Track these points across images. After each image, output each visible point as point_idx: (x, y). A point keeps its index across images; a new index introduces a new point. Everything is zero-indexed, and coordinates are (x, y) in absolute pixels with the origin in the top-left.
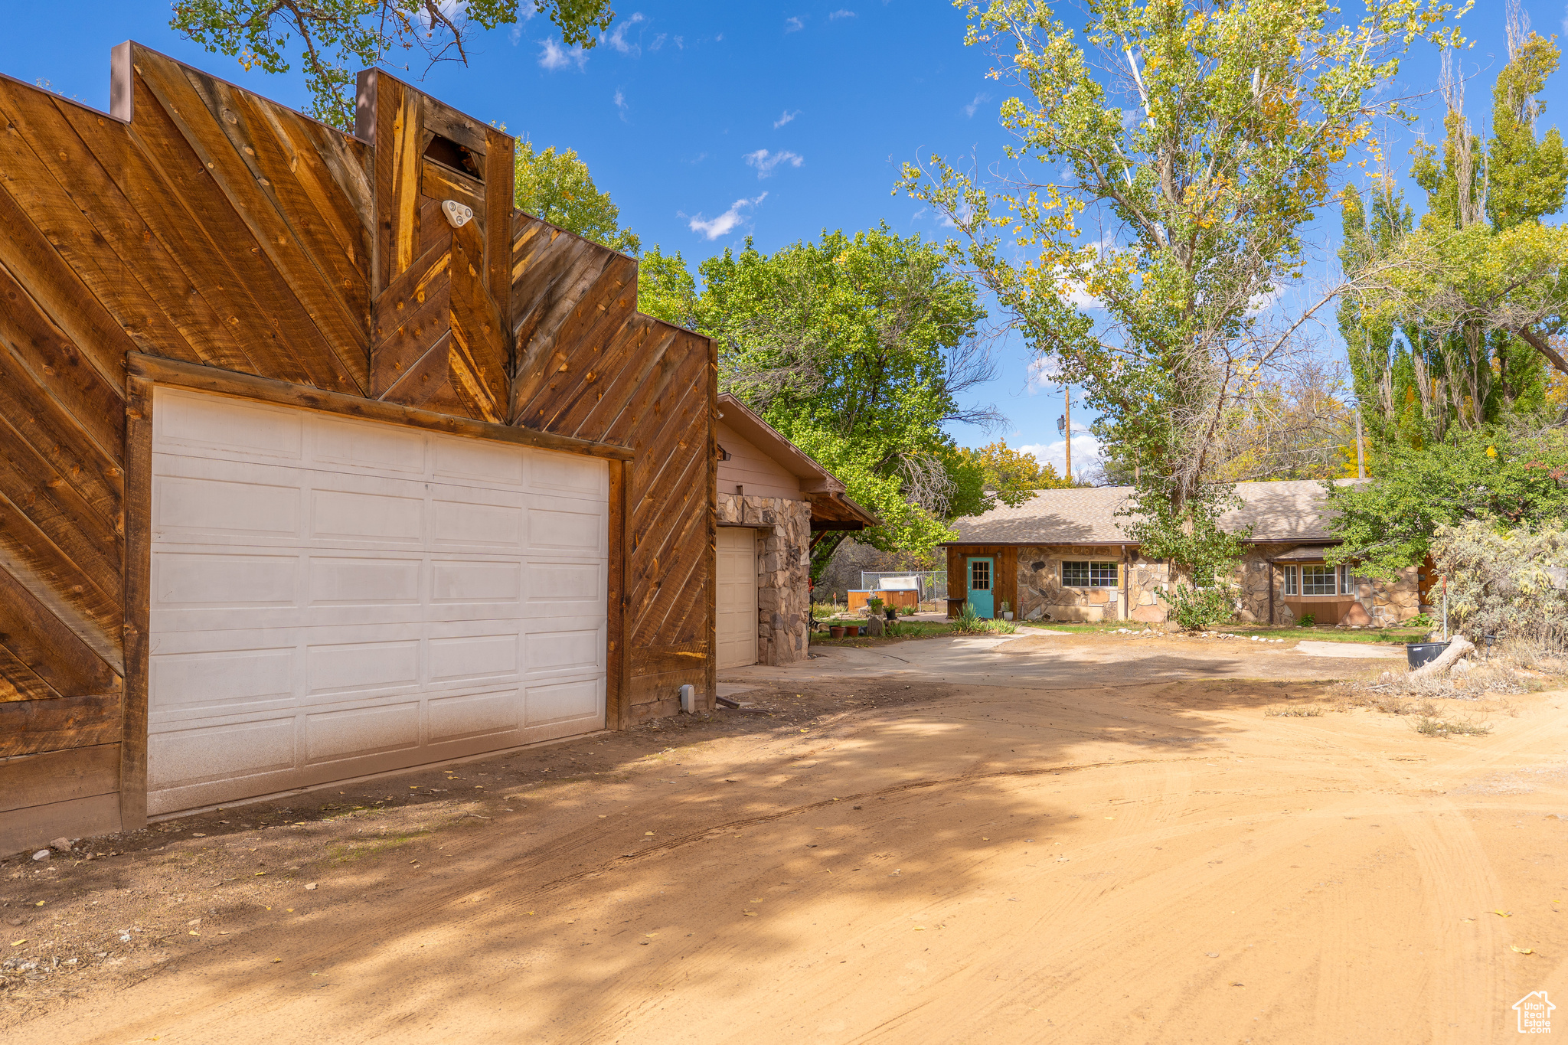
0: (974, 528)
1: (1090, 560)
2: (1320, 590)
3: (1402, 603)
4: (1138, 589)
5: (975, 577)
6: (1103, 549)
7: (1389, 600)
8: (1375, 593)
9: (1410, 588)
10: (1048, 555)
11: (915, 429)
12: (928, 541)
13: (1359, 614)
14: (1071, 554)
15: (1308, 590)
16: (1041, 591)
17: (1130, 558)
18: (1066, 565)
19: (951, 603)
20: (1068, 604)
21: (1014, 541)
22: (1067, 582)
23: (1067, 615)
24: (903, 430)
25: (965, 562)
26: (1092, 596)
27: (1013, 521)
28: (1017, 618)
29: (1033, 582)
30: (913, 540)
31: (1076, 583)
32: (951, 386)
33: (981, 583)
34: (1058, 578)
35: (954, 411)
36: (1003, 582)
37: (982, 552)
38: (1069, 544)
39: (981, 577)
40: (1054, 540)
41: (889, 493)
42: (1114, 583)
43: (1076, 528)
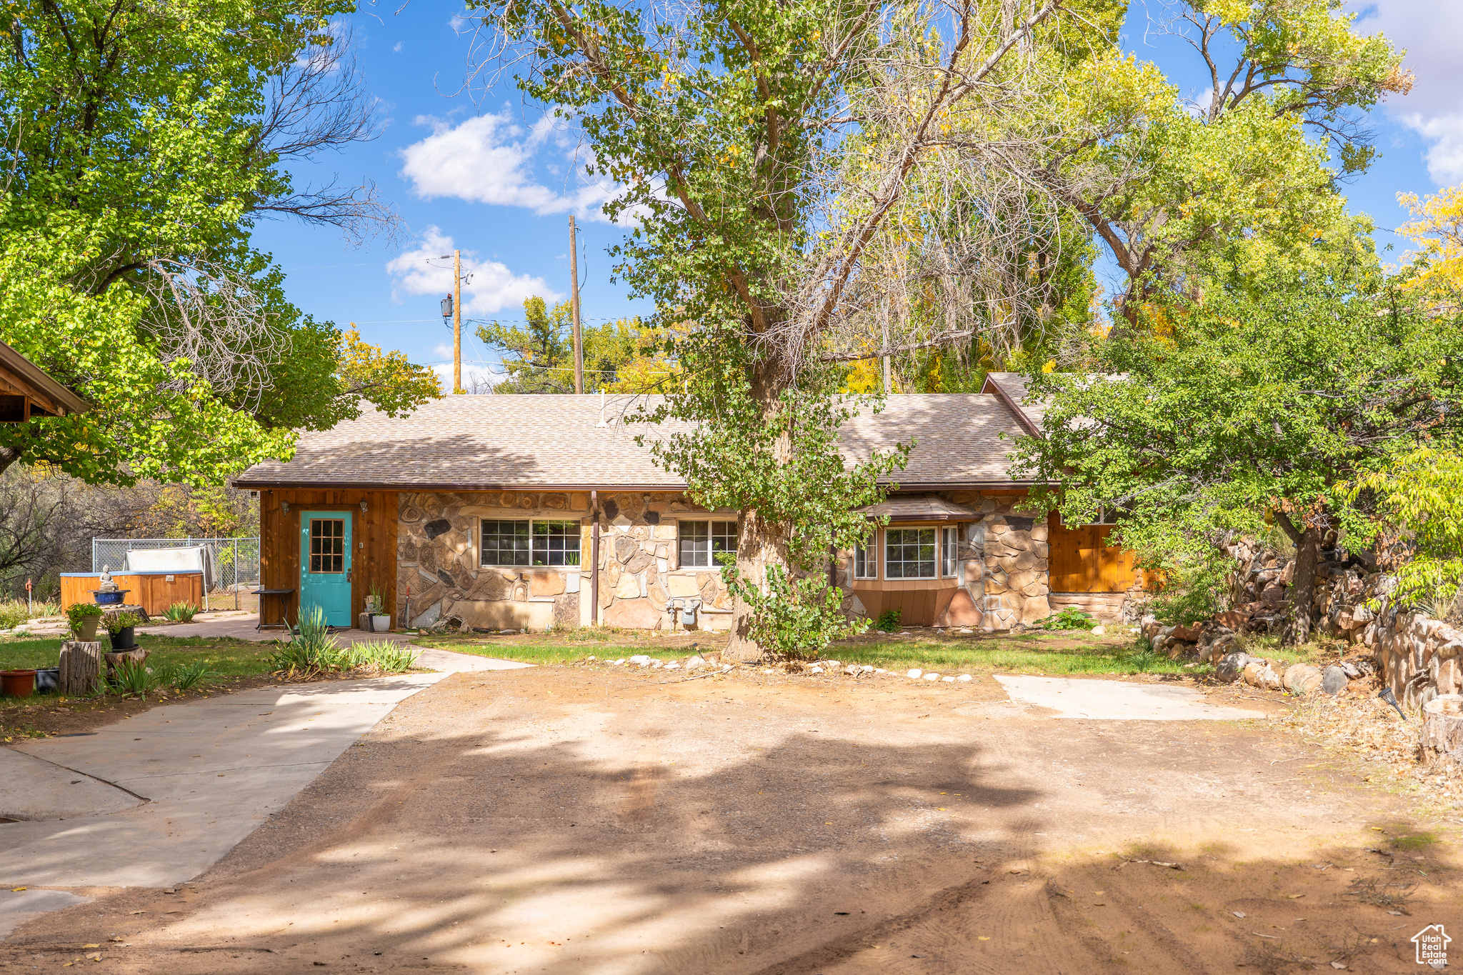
0: (315, 456)
1: (531, 518)
2: (911, 571)
3: (1025, 590)
4: (615, 571)
5: (316, 548)
6: (556, 497)
7: (1008, 586)
8: (987, 575)
9: (1039, 566)
10: (456, 509)
11: (188, 201)
12: (213, 458)
13: (965, 610)
14: (498, 506)
15: (893, 570)
16: (442, 574)
17: (603, 515)
18: (489, 526)
19: (267, 600)
20: (491, 599)
21: (393, 481)
22: (488, 558)
23: (491, 620)
24: (160, 204)
25: (296, 519)
26: (535, 584)
27: (388, 445)
28: (399, 626)
29: (427, 557)
30: (174, 456)
31: (505, 560)
32: (275, 141)
33: (327, 560)
34: (474, 552)
35: (281, 190)
36: (371, 558)
37: (330, 500)
38: (497, 487)
39: (327, 549)
40: (469, 480)
41: (108, 328)
42: (574, 559)
43: (505, 459)
